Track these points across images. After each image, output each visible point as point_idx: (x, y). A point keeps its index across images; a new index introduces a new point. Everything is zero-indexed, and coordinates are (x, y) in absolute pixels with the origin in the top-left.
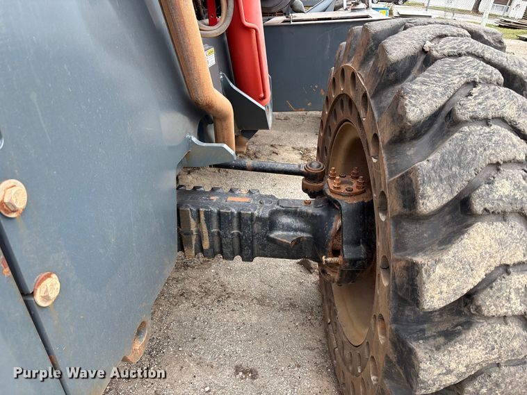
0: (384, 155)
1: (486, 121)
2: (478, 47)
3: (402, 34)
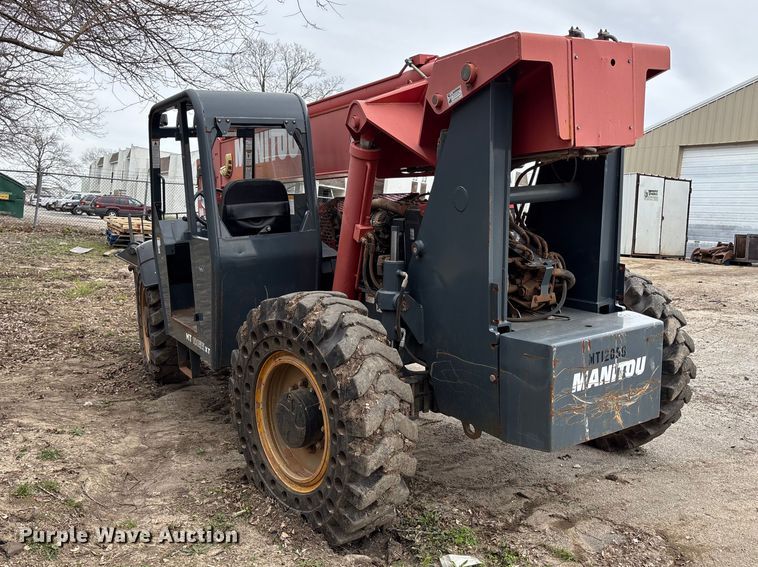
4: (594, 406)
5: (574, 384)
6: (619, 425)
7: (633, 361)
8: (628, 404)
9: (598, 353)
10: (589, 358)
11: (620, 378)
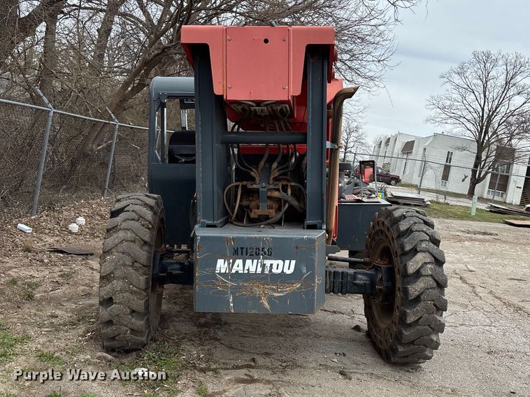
0: (398, 258)
1: (419, 231)
2: (418, 215)
3: (397, 211)
4: (238, 287)
5: (218, 266)
6: (266, 309)
7: (280, 262)
8: (277, 295)
9: (242, 248)
10: (233, 251)
11: (267, 272)
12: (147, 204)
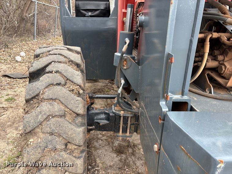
12: (72, 61)
